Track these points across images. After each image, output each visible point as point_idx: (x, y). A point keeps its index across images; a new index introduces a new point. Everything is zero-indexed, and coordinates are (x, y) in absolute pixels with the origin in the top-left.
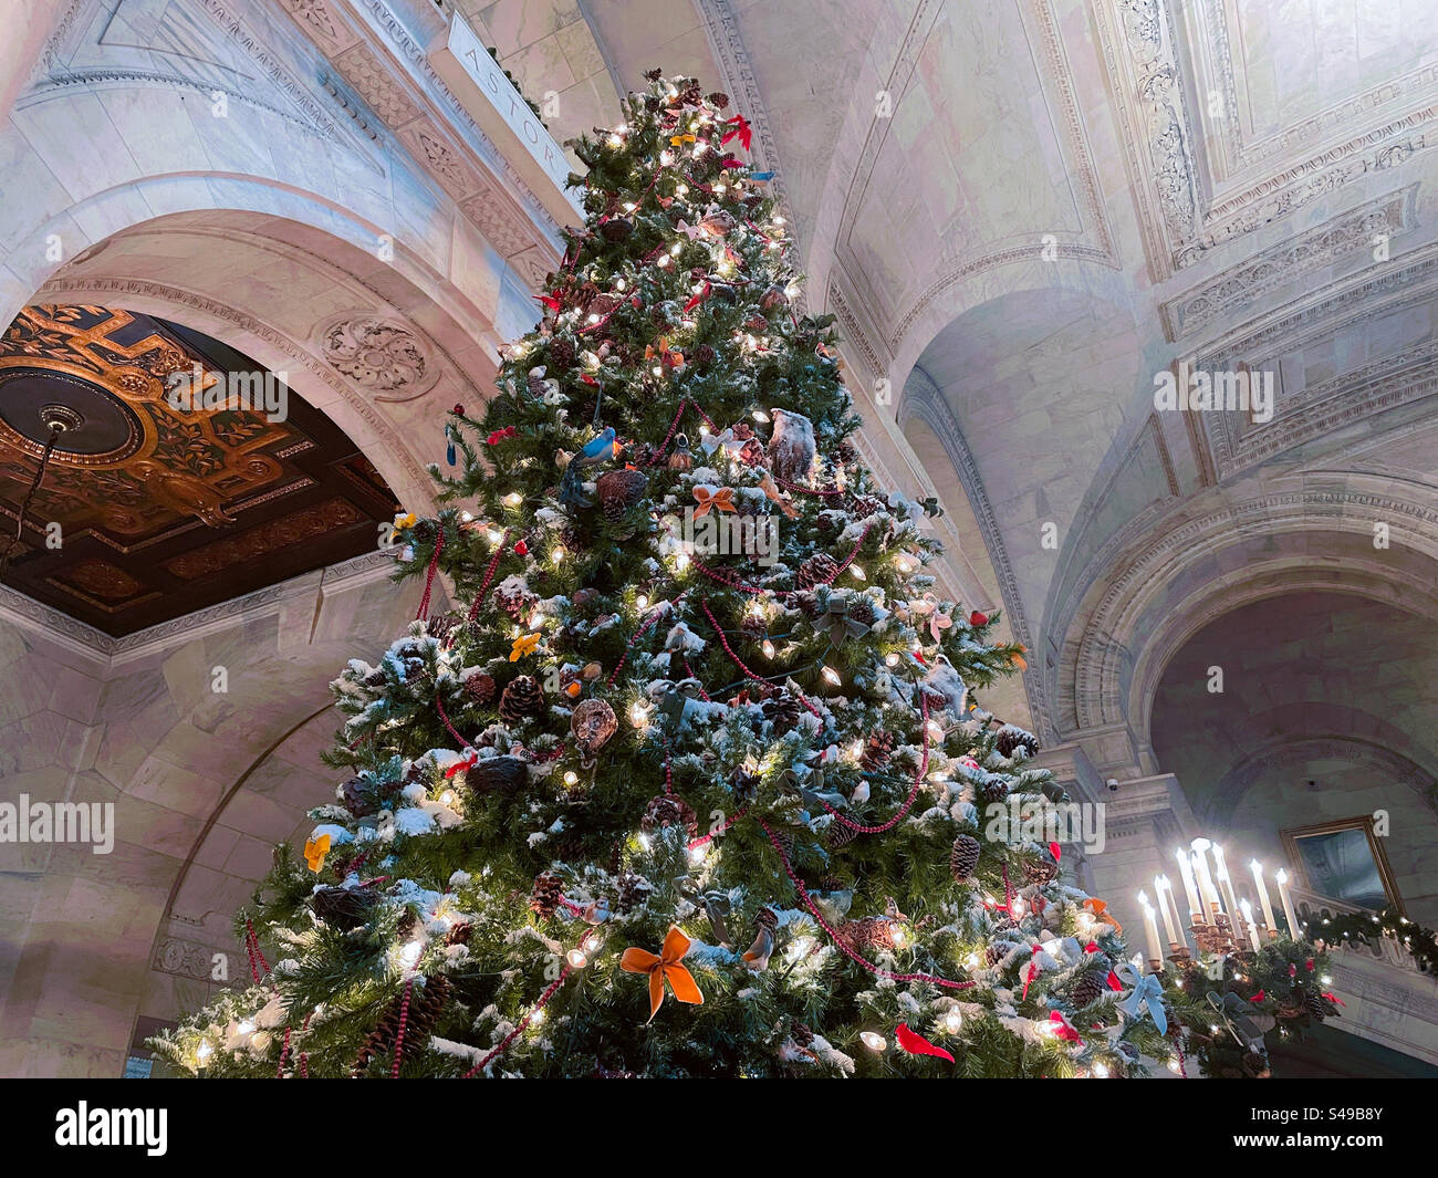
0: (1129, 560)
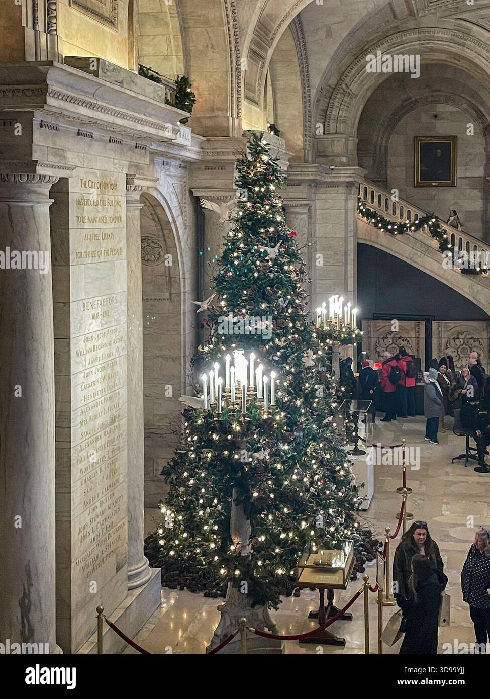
0: (367, 47)
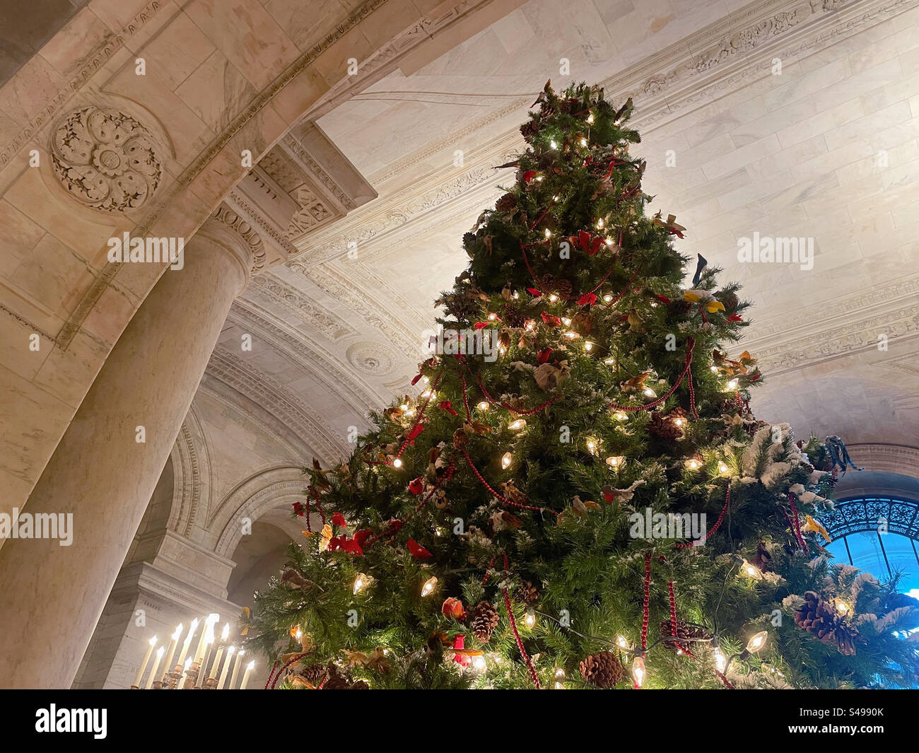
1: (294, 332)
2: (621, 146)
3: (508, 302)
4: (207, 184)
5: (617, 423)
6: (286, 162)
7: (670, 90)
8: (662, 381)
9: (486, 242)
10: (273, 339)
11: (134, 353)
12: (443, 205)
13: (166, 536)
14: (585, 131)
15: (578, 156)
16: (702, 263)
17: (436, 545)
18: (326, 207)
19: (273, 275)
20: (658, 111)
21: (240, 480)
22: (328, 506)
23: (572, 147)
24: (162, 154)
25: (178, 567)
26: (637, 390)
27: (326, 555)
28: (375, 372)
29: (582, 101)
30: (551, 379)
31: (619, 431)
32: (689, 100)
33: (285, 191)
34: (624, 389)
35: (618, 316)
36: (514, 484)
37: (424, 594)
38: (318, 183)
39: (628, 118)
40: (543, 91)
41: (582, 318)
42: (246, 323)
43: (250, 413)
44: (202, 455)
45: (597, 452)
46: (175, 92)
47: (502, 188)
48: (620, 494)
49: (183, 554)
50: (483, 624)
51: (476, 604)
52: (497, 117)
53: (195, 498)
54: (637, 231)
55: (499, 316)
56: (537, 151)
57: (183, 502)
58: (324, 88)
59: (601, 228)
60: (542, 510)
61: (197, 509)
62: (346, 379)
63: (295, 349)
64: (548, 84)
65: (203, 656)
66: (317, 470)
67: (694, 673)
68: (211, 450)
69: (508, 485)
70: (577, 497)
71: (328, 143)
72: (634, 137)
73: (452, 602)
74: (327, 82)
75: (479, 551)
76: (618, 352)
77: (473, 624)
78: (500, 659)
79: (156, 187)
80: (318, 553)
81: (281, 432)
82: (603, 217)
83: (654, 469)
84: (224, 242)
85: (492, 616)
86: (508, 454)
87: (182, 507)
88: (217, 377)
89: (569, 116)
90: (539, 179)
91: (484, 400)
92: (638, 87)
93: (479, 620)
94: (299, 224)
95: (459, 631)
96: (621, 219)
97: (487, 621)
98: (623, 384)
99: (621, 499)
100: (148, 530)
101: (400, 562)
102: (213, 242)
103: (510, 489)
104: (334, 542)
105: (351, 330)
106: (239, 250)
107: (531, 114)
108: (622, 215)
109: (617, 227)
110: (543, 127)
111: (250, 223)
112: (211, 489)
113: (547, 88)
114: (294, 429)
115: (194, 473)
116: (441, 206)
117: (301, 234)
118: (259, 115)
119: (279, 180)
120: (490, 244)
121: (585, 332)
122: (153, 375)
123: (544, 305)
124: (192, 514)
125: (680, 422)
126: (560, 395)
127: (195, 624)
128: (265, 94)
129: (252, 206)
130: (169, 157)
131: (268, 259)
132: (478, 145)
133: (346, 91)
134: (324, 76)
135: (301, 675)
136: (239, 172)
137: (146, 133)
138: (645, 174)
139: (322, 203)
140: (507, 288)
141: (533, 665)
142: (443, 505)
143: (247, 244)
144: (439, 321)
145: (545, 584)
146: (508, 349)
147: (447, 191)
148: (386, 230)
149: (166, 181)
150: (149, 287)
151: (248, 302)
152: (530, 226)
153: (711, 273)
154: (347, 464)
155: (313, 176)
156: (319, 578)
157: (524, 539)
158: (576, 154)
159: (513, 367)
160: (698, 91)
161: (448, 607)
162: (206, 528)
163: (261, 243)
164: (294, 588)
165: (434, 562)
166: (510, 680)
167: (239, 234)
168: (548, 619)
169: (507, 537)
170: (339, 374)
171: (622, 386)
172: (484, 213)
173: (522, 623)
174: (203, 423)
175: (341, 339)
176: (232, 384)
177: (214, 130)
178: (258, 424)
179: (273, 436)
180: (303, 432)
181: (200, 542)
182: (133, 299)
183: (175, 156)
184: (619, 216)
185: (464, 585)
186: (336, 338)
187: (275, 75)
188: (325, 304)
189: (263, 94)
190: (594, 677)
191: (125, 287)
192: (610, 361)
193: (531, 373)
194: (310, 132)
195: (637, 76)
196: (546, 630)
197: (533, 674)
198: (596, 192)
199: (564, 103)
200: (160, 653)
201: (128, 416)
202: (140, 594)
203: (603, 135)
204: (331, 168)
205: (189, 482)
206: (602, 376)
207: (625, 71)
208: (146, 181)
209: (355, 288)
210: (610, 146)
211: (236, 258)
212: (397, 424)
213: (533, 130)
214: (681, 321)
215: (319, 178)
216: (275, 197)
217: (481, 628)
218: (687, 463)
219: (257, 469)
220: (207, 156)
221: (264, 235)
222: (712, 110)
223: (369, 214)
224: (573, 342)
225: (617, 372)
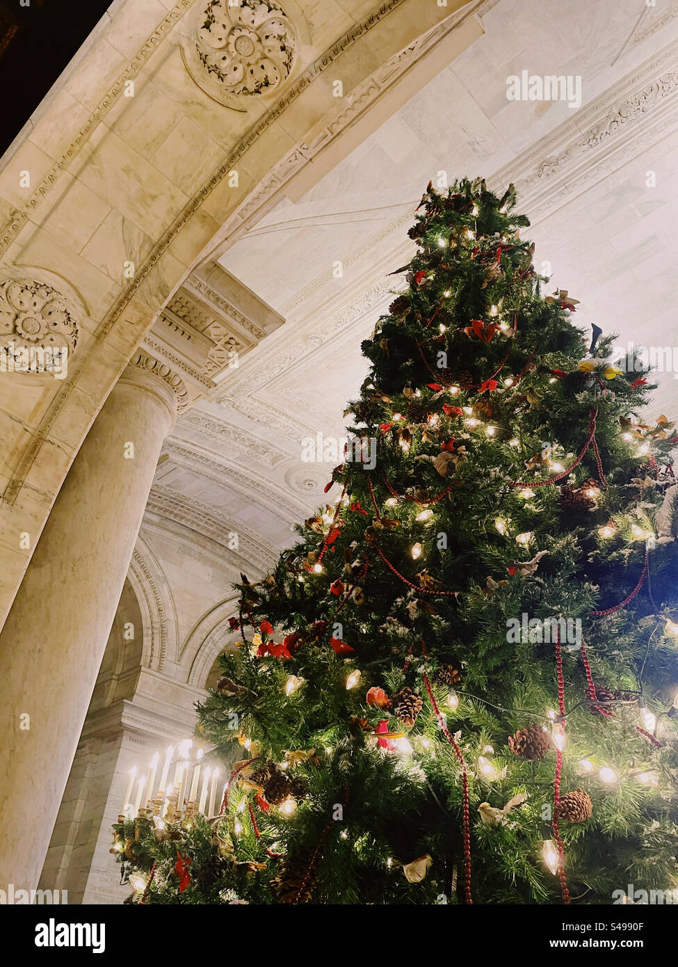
1: (233, 464)
2: (510, 232)
3: (410, 400)
4: (120, 334)
5: (524, 501)
6: (195, 303)
7: (565, 169)
8: (570, 455)
9: (381, 346)
10: (214, 474)
11: (78, 501)
12: (356, 321)
13: (142, 673)
14: (472, 224)
15: (465, 249)
16: (597, 331)
17: (360, 641)
18: (238, 340)
19: (206, 414)
20: (556, 193)
21: (202, 613)
22: (259, 618)
23: (458, 241)
24: (77, 313)
25: (157, 702)
26: (543, 467)
27: (257, 661)
28: (314, 493)
29: (465, 196)
30: (451, 466)
31: (527, 509)
32: (585, 177)
33: (198, 331)
34: (529, 467)
35: (518, 397)
36: (428, 574)
37: (349, 687)
38: (227, 318)
39: (514, 204)
40: (426, 193)
41: (482, 404)
42: (188, 462)
43: (204, 547)
44: (164, 592)
45: (507, 532)
46: (81, 255)
47: (394, 293)
48: (524, 566)
49: (159, 688)
50: (407, 709)
51: (399, 691)
52: (395, 227)
53: (163, 634)
54: (531, 312)
55: (403, 415)
56: (426, 251)
57: (153, 639)
58: (214, 228)
59: (495, 315)
60: (456, 594)
61: (166, 644)
62: (289, 503)
63: (236, 480)
64: (430, 185)
65: (180, 781)
66: (245, 585)
67: (614, 733)
68: (173, 588)
69: (422, 575)
70: (490, 578)
71: (231, 279)
72: (523, 221)
73: (374, 692)
74: (217, 220)
75: (397, 640)
76: (520, 432)
77: (397, 710)
78: (427, 743)
79: (75, 344)
80: (249, 660)
81: (235, 561)
82: (496, 303)
83: (565, 542)
84: (148, 387)
85: (415, 701)
86: (418, 545)
87: (153, 644)
88: (169, 517)
89: (453, 212)
90: (431, 278)
91: (392, 496)
92: (531, 173)
93: (402, 705)
94: (215, 360)
95: (385, 718)
96: (515, 303)
97: (409, 706)
98: (527, 462)
99: (525, 572)
100: (125, 670)
101: (324, 659)
102: (137, 388)
103: (425, 578)
104: (262, 648)
105: (286, 455)
106: (163, 393)
107: (417, 217)
108: (515, 300)
109: (511, 311)
110: (431, 226)
111: (169, 365)
112: (177, 624)
113: (430, 189)
114: (246, 557)
115: (160, 610)
116: (354, 323)
117: (220, 369)
118: (159, 263)
119: (191, 321)
120: (386, 348)
121: (485, 418)
122: (97, 518)
123: (445, 399)
124: (162, 650)
125: (593, 493)
126: (459, 480)
127: (170, 751)
128: (162, 242)
129: (169, 349)
130: (83, 315)
131: (190, 397)
132: (380, 258)
133: (240, 226)
134: (213, 216)
135: (250, 779)
136: (149, 318)
137: (60, 296)
138: (535, 255)
139: (235, 337)
140: (408, 387)
141: (456, 742)
142: (361, 601)
143: (169, 385)
144: (351, 430)
145: (464, 664)
146: (411, 445)
147: (357, 307)
148: (306, 353)
149: (85, 337)
150: (81, 438)
151: (187, 442)
152: (424, 324)
153: (608, 341)
154: (273, 575)
155: (221, 312)
156: (252, 684)
157: (440, 623)
158: (463, 247)
159: (417, 461)
160: (593, 167)
161: (371, 696)
162: (177, 662)
163: (181, 383)
164: (229, 695)
165: (356, 656)
166: (436, 759)
167: (160, 378)
168: (471, 698)
169: (422, 624)
170: (281, 499)
171: (526, 464)
172: (380, 319)
173: (445, 704)
174: (161, 561)
175: (279, 465)
176: (183, 522)
177: (120, 284)
178: (211, 556)
179: (228, 566)
180: (255, 559)
181: (173, 676)
182: (68, 450)
183: (88, 313)
184: (512, 301)
185: (385, 674)
186: (273, 464)
187: (169, 223)
188: (259, 434)
189: (159, 243)
190: (523, 750)
191: (60, 440)
192: (514, 442)
193: (431, 464)
194: (214, 271)
195: (528, 163)
196: (472, 710)
197: (457, 751)
198: (486, 281)
199: (447, 201)
200: (142, 782)
201: (79, 559)
202: (125, 732)
203: (489, 224)
204: (238, 302)
205: (156, 619)
206: (507, 457)
207: (515, 160)
208: (66, 340)
209: (284, 414)
210: (497, 234)
211: (161, 400)
212: (319, 532)
213: (419, 232)
214: (578, 392)
215: (227, 313)
216: (190, 337)
217: (405, 713)
218: (600, 532)
219: (218, 601)
220: (118, 309)
221: (183, 375)
222: (611, 182)
223: (286, 341)
224: (475, 429)
225: (523, 452)
